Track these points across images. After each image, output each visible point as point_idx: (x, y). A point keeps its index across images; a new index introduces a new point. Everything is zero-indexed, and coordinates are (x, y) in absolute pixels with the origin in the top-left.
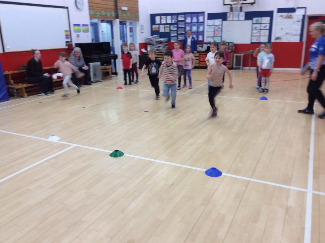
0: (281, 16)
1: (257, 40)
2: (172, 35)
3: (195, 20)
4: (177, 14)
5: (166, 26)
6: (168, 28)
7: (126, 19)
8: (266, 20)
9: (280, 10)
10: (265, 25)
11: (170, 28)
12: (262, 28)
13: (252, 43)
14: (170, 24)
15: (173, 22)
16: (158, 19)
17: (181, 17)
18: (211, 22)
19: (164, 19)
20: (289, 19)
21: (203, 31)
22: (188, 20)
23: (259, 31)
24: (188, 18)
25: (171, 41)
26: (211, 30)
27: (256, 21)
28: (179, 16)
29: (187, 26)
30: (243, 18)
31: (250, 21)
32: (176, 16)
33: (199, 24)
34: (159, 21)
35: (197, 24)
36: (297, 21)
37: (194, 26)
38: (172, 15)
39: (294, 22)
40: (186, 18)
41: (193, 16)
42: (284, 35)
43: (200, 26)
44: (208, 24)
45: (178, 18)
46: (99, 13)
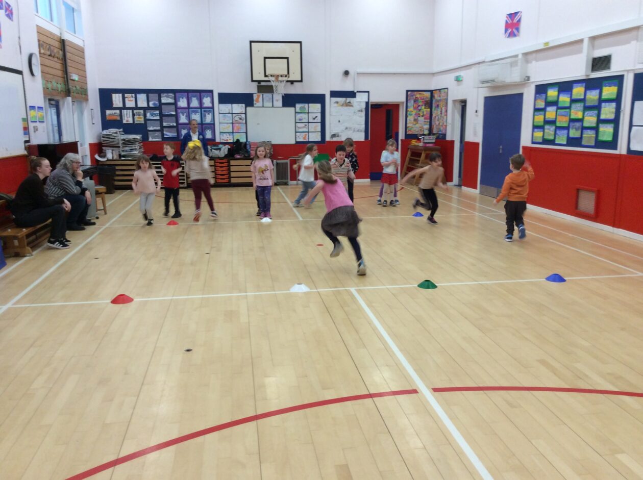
0: (337, 102)
1: (304, 138)
2: (151, 128)
3: (195, 103)
4: (160, 92)
5: (135, 111)
6: (142, 117)
7: (76, 98)
8: (316, 108)
9: (334, 94)
10: (314, 115)
11: (145, 115)
12: (311, 120)
13: (297, 143)
14: (145, 109)
15: (151, 105)
16: (117, 99)
17: (168, 97)
18: (226, 108)
19: (131, 99)
20: (348, 107)
21: (213, 123)
22: (183, 103)
23: (307, 124)
24: (181, 100)
25: (150, 139)
26: (227, 120)
27: (300, 108)
28: (162, 95)
29: (181, 114)
30: (280, 103)
31: (292, 109)
32: (157, 95)
33: (204, 111)
34: (120, 102)
35: (199, 110)
36: (359, 111)
37: (195, 114)
38: (147, 92)
39: (355, 112)
40: (177, 99)
41: (191, 97)
42: (342, 131)
43: (207, 114)
44: (221, 110)
45: (162, 98)
46: (50, 86)
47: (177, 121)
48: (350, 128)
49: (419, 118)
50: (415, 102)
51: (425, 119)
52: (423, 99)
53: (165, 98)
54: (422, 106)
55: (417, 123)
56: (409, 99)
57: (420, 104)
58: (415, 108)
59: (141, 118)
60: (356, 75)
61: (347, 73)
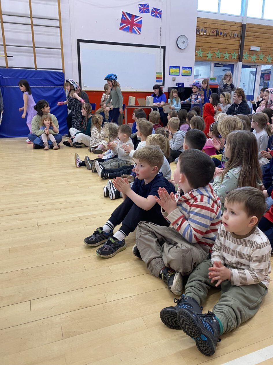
7: (255, 63)
46: (211, 55)
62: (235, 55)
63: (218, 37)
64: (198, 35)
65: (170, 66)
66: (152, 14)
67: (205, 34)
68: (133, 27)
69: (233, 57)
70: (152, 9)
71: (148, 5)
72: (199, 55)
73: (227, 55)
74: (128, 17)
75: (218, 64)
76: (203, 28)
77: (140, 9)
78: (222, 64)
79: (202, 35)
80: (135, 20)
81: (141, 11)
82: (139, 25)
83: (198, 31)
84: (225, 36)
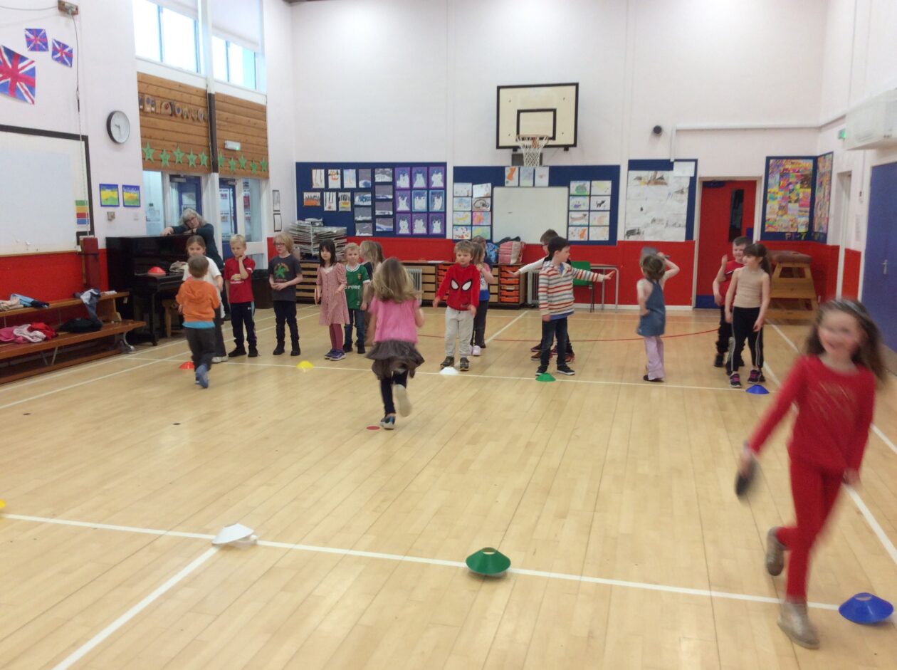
0: (640, 179)
1: (582, 236)
2: (360, 218)
3: (420, 182)
4: (373, 167)
5: (340, 194)
6: (349, 202)
7: (235, 173)
8: (604, 187)
9: (635, 165)
10: (600, 200)
11: (353, 200)
12: (594, 207)
14: (353, 191)
15: (361, 185)
16: (318, 177)
17: (384, 173)
18: (464, 188)
19: (336, 177)
20: (659, 186)
21: (443, 210)
22: (403, 182)
23: (587, 213)
24: (401, 177)
25: (358, 234)
26: (465, 207)
27: (577, 187)
28: (376, 170)
29: (400, 198)
30: (545, 181)
31: (564, 190)
32: (369, 171)
33: (433, 194)
34: (321, 181)
35: (426, 193)
36: (677, 192)
37: (420, 198)
38: (357, 166)
39: (669, 194)
40: (396, 177)
41: (415, 173)
42: (647, 226)
43: (436, 198)
44: (456, 193)
45: (376, 176)
46: (168, 157)
47: (394, 209)
48: (661, 220)
49: (790, 205)
50: (782, 176)
51: (801, 206)
52: (798, 172)
53: (380, 175)
54: (797, 183)
55: (786, 213)
56: (770, 171)
57: (792, 180)
58: (781, 188)
59: (347, 204)
60: (674, 132)
61: (658, 130)
62: (204, 159)
63: (173, 118)
64: (142, 111)
65: (101, 185)
66: (54, 54)
67: (153, 109)
68: (18, 84)
69: (202, 163)
70: (53, 44)
71: (45, 33)
72: (147, 158)
73: (192, 158)
74: (6, 57)
75: (178, 176)
76: (150, 97)
77: (29, 41)
78: (185, 177)
79: (147, 113)
80: (20, 66)
81: (32, 45)
82: (30, 80)
83: (141, 102)
84: (185, 117)
